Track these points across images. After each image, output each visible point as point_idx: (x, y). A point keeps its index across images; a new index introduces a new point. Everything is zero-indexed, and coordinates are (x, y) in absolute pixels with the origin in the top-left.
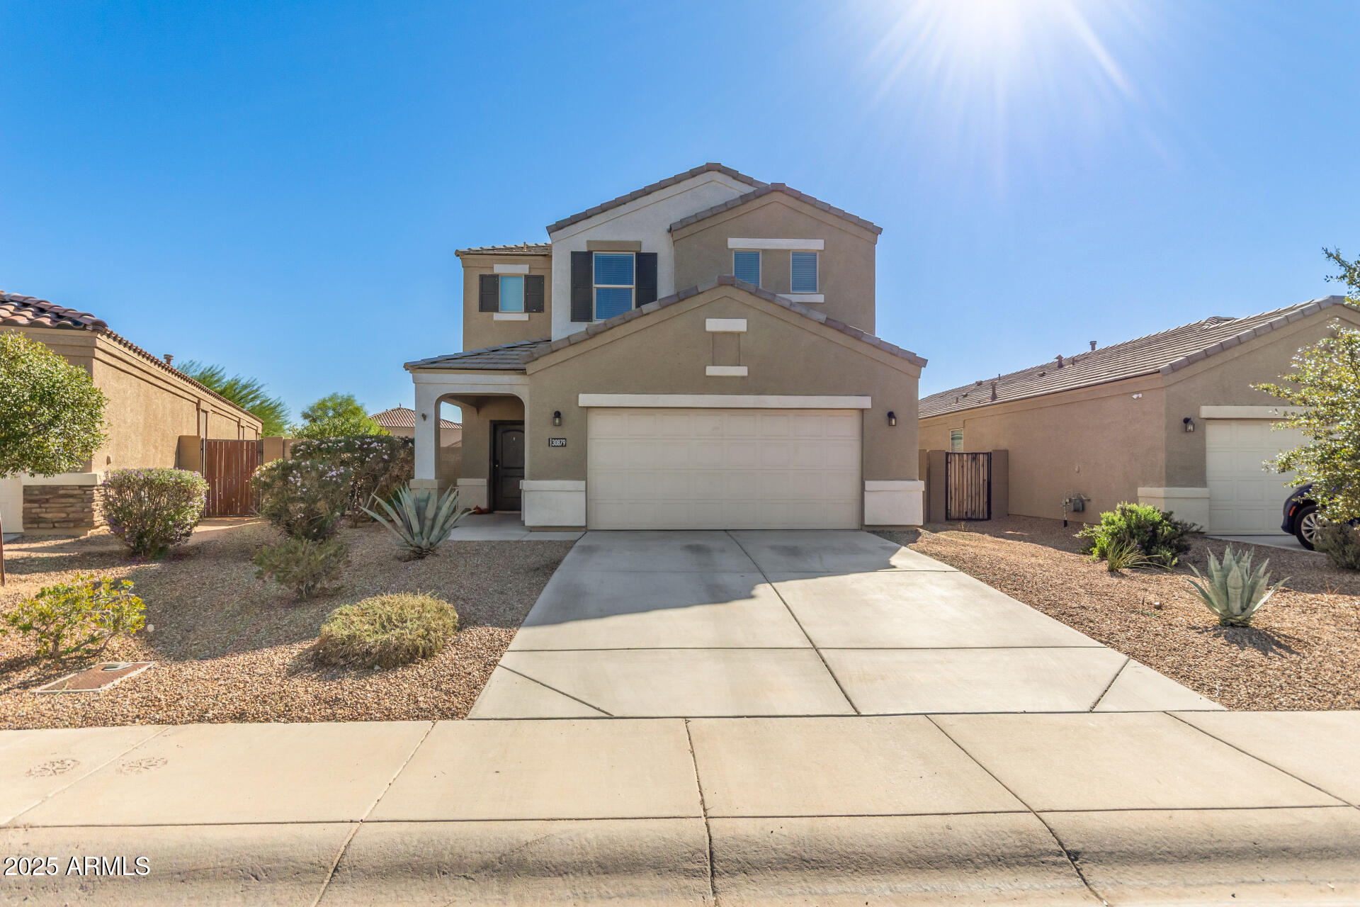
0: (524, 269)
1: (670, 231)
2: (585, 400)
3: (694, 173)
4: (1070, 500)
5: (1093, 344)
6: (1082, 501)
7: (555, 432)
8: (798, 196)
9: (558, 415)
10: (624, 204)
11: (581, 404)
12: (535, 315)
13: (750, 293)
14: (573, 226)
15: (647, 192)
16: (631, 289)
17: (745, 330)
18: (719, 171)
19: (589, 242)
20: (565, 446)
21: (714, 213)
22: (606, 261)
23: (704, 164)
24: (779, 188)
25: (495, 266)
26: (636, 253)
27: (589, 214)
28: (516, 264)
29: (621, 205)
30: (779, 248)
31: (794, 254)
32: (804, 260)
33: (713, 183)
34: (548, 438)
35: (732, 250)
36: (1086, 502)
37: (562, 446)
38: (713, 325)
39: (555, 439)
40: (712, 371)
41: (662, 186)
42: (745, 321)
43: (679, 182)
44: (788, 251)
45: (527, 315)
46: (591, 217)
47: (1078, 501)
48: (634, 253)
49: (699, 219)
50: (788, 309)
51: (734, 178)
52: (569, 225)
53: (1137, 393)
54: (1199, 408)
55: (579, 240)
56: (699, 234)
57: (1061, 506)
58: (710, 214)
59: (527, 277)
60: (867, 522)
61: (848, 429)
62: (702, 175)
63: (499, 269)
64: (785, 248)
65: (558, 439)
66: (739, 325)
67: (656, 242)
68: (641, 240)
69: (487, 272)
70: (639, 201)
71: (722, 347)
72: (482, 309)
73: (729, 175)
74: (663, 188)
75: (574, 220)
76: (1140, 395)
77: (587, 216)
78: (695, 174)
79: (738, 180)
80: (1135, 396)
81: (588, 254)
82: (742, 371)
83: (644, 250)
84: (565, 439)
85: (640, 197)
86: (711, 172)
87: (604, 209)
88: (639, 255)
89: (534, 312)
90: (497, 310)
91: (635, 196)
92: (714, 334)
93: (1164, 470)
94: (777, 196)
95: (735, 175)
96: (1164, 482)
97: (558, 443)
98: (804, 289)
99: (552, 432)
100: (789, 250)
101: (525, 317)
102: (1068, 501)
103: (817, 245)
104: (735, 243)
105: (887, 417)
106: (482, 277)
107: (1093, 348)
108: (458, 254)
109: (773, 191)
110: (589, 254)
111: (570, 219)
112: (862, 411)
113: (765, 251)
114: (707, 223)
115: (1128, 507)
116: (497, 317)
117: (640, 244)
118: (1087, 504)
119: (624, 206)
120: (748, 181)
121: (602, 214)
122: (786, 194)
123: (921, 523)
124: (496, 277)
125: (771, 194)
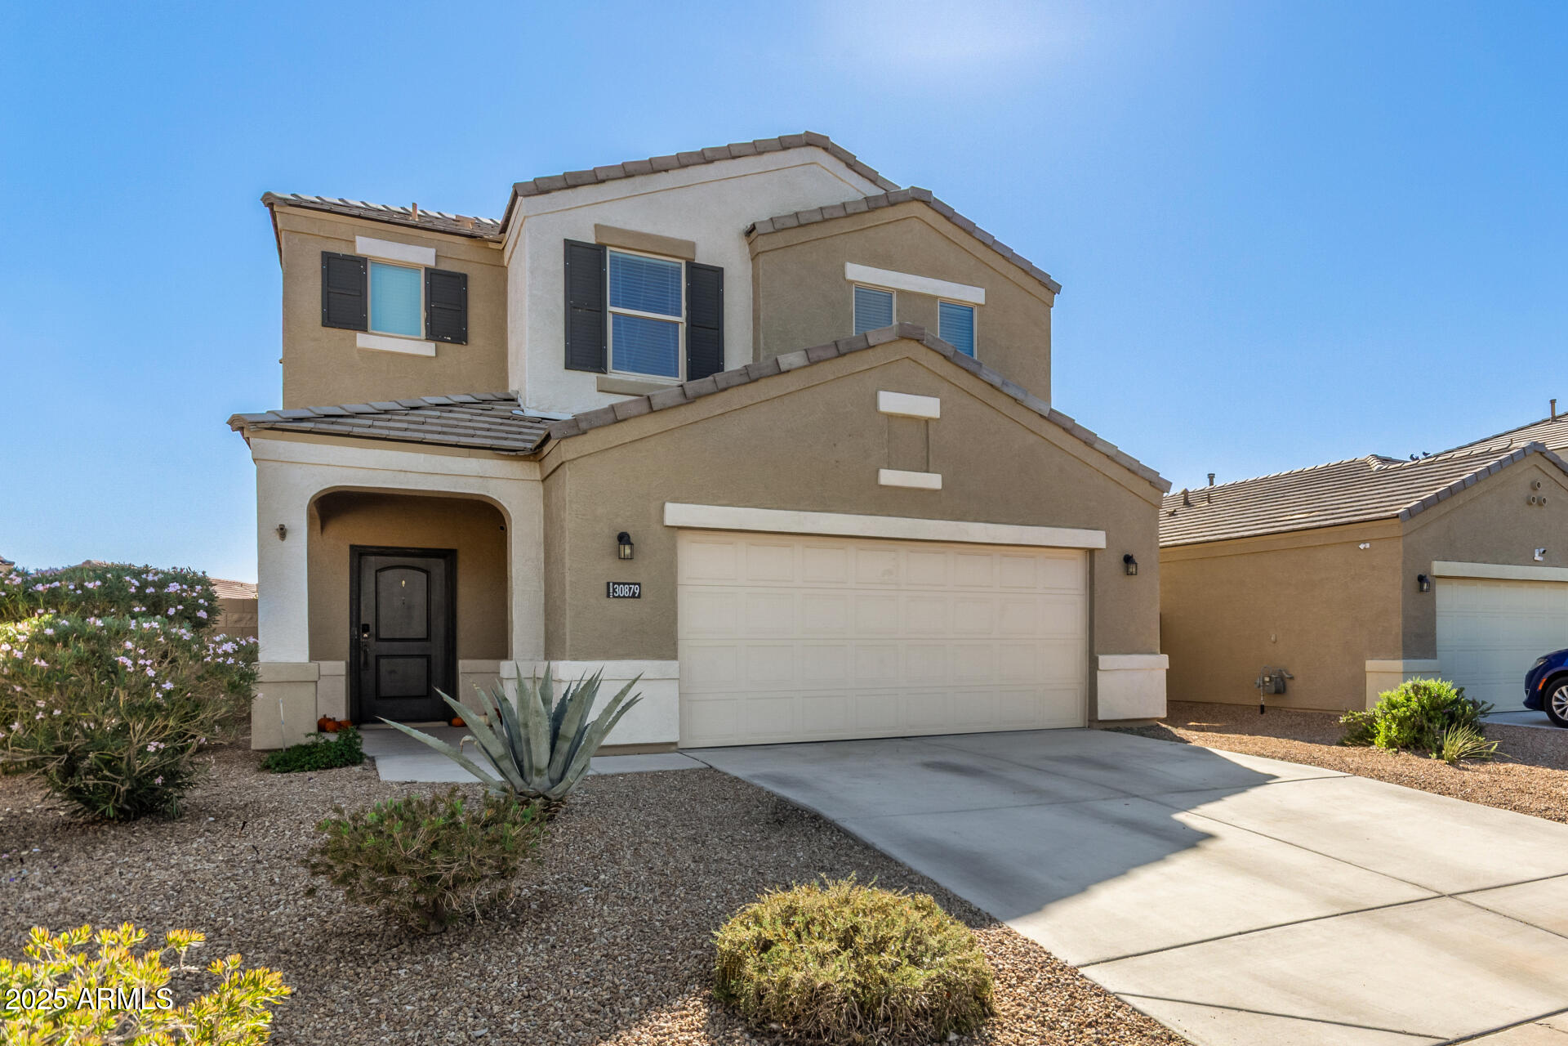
0: (424, 256)
1: (750, 231)
2: (677, 513)
3: (785, 144)
4: (1271, 679)
5: (1211, 477)
6: (1282, 678)
7: (622, 572)
8: (949, 215)
9: (623, 538)
10: (666, 171)
11: (669, 521)
12: (450, 348)
13: (945, 357)
14: (569, 192)
15: (705, 158)
16: (677, 324)
17: (938, 416)
18: (826, 149)
19: (598, 228)
20: (639, 596)
21: (827, 216)
22: (630, 268)
23: (803, 132)
24: (921, 197)
25: (359, 239)
26: (687, 262)
28: (409, 243)
29: (660, 171)
30: (919, 290)
31: (943, 304)
33: (815, 166)
34: (605, 582)
35: (852, 282)
36: (1288, 681)
37: (633, 596)
38: (892, 402)
39: (619, 584)
40: (889, 477)
41: (731, 153)
42: (937, 401)
43: (760, 153)
44: (934, 298)
45: (433, 345)
46: (603, 181)
47: (1278, 680)
48: (683, 262)
49: (800, 223)
50: (997, 389)
51: (849, 166)
52: (560, 189)
53: (1364, 542)
54: (1430, 564)
55: (580, 219)
56: (799, 247)
57: (1256, 686)
58: (818, 218)
59: (431, 273)
60: (1101, 717)
61: (1070, 579)
62: (798, 150)
63: (366, 246)
64: (929, 292)
65: (624, 584)
66: (928, 407)
67: (721, 248)
68: (695, 240)
69: (341, 249)
71: (902, 439)
72: (329, 320)
73: (841, 159)
74: (734, 158)
75: (572, 182)
76: (1368, 545)
77: (596, 178)
78: (788, 145)
79: (855, 171)
80: (1362, 546)
81: (599, 250)
82: (933, 481)
83: (700, 259)
84: (639, 584)
85: (694, 165)
86: (812, 148)
87: (628, 172)
88: (692, 267)
89: (448, 341)
90: (362, 327)
91: (684, 162)
92: (891, 417)
93: (1400, 637)
94: (918, 209)
95: (851, 163)
96: (1401, 653)
97: (624, 591)
99: (613, 570)
100: (937, 297)
101: (428, 349)
102: (1267, 679)
103: (974, 295)
104: (857, 272)
105: (1123, 562)
106: (328, 259)
107: (1211, 483)
108: (264, 200)
109: (913, 200)
111: (565, 176)
112: (1091, 552)
113: (901, 292)
114: (815, 232)
115: (1423, 683)
116: (363, 340)
117: (692, 246)
118: (1289, 683)
119: (664, 173)
120: (871, 177)
121: (624, 181)
122: (934, 209)
123: (1164, 715)
124: (361, 262)
125: (911, 204)
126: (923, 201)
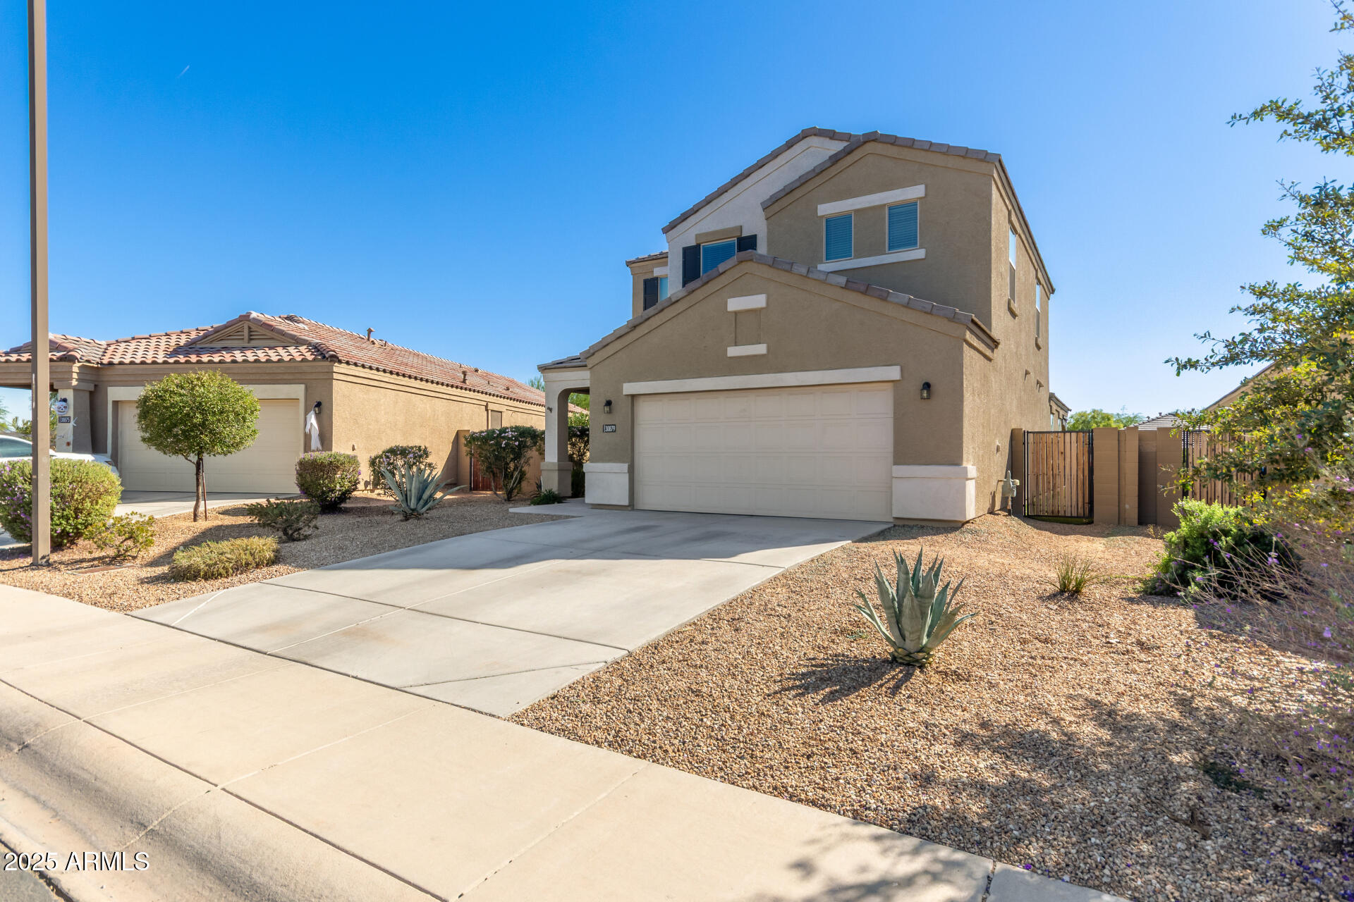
1: (763, 209)
2: (630, 387)
3: (790, 144)
7: (606, 419)
8: (893, 142)
9: (608, 403)
10: (726, 191)
11: (627, 393)
13: (768, 265)
15: (747, 174)
17: (765, 305)
18: (815, 135)
19: (697, 236)
20: (615, 431)
21: (803, 182)
22: (711, 252)
23: (802, 131)
24: (872, 138)
25: (656, 270)
26: (737, 238)
27: (695, 210)
29: (723, 193)
30: (872, 205)
31: (891, 208)
32: (902, 216)
33: (810, 148)
34: (602, 424)
35: (822, 217)
37: (612, 431)
38: (735, 304)
40: (733, 351)
41: (760, 165)
42: (764, 296)
43: (778, 156)
44: (883, 206)
46: (697, 211)
49: (789, 191)
50: (806, 277)
51: (831, 138)
52: (680, 223)
55: (688, 235)
56: (789, 206)
58: (798, 184)
60: (895, 515)
61: (880, 407)
62: (798, 144)
63: (659, 271)
64: (877, 203)
65: (608, 425)
66: (758, 301)
67: (755, 224)
68: (742, 224)
69: (649, 276)
70: (739, 186)
71: (744, 327)
73: (826, 137)
74: (762, 167)
75: (685, 217)
79: (834, 139)
82: (761, 349)
83: (745, 234)
84: (615, 426)
85: (740, 182)
86: (807, 138)
87: (708, 201)
88: (740, 239)
91: (735, 182)
92: (736, 313)
94: (869, 147)
95: (832, 135)
97: (609, 429)
98: (899, 246)
100: (885, 205)
103: (915, 192)
104: (827, 209)
105: (919, 389)
106: (648, 282)
108: (629, 264)
109: (865, 143)
110: (698, 246)
111: (681, 217)
112: (893, 383)
113: (857, 211)
114: (798, 194)
117: (740, 228)
120: (843, 137)
121: (707, 206)
122: (880, 142)
124: (656, 279)
125: (864, 146)
126: (873, 140)
